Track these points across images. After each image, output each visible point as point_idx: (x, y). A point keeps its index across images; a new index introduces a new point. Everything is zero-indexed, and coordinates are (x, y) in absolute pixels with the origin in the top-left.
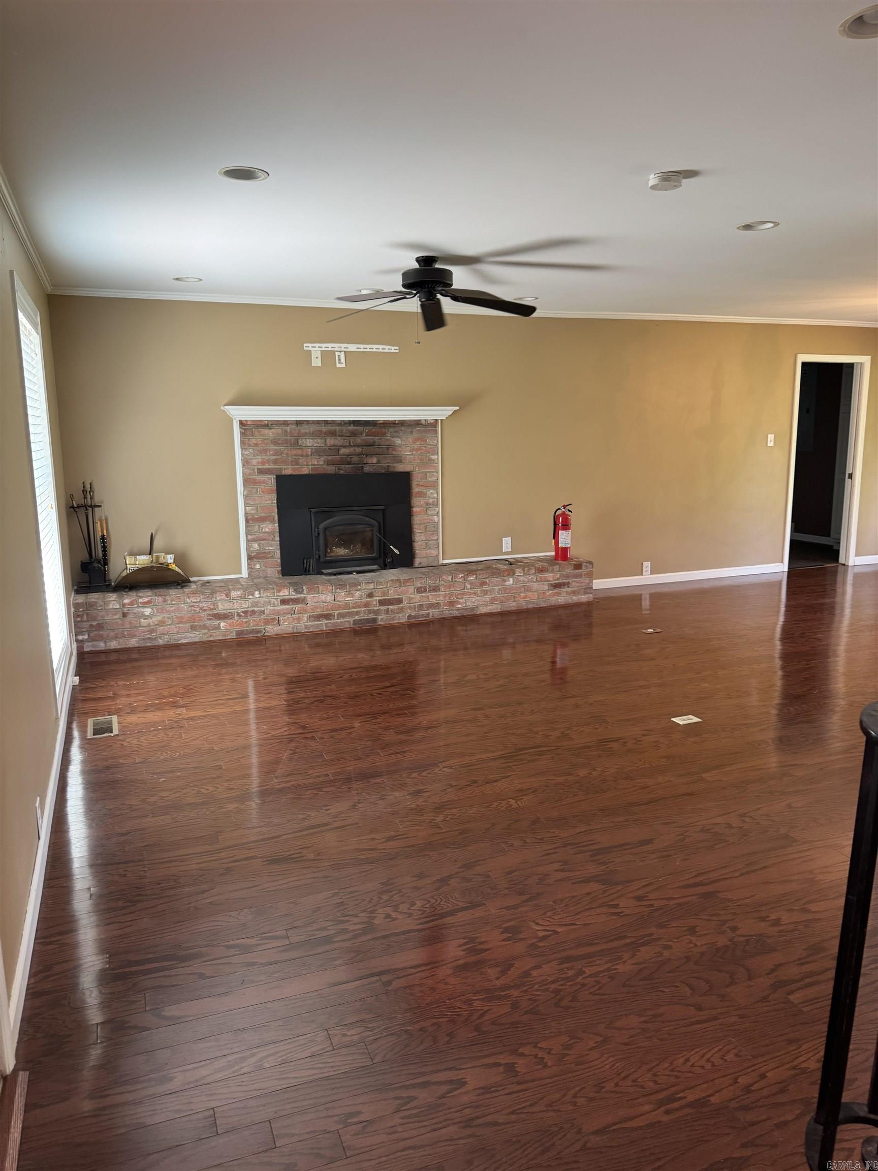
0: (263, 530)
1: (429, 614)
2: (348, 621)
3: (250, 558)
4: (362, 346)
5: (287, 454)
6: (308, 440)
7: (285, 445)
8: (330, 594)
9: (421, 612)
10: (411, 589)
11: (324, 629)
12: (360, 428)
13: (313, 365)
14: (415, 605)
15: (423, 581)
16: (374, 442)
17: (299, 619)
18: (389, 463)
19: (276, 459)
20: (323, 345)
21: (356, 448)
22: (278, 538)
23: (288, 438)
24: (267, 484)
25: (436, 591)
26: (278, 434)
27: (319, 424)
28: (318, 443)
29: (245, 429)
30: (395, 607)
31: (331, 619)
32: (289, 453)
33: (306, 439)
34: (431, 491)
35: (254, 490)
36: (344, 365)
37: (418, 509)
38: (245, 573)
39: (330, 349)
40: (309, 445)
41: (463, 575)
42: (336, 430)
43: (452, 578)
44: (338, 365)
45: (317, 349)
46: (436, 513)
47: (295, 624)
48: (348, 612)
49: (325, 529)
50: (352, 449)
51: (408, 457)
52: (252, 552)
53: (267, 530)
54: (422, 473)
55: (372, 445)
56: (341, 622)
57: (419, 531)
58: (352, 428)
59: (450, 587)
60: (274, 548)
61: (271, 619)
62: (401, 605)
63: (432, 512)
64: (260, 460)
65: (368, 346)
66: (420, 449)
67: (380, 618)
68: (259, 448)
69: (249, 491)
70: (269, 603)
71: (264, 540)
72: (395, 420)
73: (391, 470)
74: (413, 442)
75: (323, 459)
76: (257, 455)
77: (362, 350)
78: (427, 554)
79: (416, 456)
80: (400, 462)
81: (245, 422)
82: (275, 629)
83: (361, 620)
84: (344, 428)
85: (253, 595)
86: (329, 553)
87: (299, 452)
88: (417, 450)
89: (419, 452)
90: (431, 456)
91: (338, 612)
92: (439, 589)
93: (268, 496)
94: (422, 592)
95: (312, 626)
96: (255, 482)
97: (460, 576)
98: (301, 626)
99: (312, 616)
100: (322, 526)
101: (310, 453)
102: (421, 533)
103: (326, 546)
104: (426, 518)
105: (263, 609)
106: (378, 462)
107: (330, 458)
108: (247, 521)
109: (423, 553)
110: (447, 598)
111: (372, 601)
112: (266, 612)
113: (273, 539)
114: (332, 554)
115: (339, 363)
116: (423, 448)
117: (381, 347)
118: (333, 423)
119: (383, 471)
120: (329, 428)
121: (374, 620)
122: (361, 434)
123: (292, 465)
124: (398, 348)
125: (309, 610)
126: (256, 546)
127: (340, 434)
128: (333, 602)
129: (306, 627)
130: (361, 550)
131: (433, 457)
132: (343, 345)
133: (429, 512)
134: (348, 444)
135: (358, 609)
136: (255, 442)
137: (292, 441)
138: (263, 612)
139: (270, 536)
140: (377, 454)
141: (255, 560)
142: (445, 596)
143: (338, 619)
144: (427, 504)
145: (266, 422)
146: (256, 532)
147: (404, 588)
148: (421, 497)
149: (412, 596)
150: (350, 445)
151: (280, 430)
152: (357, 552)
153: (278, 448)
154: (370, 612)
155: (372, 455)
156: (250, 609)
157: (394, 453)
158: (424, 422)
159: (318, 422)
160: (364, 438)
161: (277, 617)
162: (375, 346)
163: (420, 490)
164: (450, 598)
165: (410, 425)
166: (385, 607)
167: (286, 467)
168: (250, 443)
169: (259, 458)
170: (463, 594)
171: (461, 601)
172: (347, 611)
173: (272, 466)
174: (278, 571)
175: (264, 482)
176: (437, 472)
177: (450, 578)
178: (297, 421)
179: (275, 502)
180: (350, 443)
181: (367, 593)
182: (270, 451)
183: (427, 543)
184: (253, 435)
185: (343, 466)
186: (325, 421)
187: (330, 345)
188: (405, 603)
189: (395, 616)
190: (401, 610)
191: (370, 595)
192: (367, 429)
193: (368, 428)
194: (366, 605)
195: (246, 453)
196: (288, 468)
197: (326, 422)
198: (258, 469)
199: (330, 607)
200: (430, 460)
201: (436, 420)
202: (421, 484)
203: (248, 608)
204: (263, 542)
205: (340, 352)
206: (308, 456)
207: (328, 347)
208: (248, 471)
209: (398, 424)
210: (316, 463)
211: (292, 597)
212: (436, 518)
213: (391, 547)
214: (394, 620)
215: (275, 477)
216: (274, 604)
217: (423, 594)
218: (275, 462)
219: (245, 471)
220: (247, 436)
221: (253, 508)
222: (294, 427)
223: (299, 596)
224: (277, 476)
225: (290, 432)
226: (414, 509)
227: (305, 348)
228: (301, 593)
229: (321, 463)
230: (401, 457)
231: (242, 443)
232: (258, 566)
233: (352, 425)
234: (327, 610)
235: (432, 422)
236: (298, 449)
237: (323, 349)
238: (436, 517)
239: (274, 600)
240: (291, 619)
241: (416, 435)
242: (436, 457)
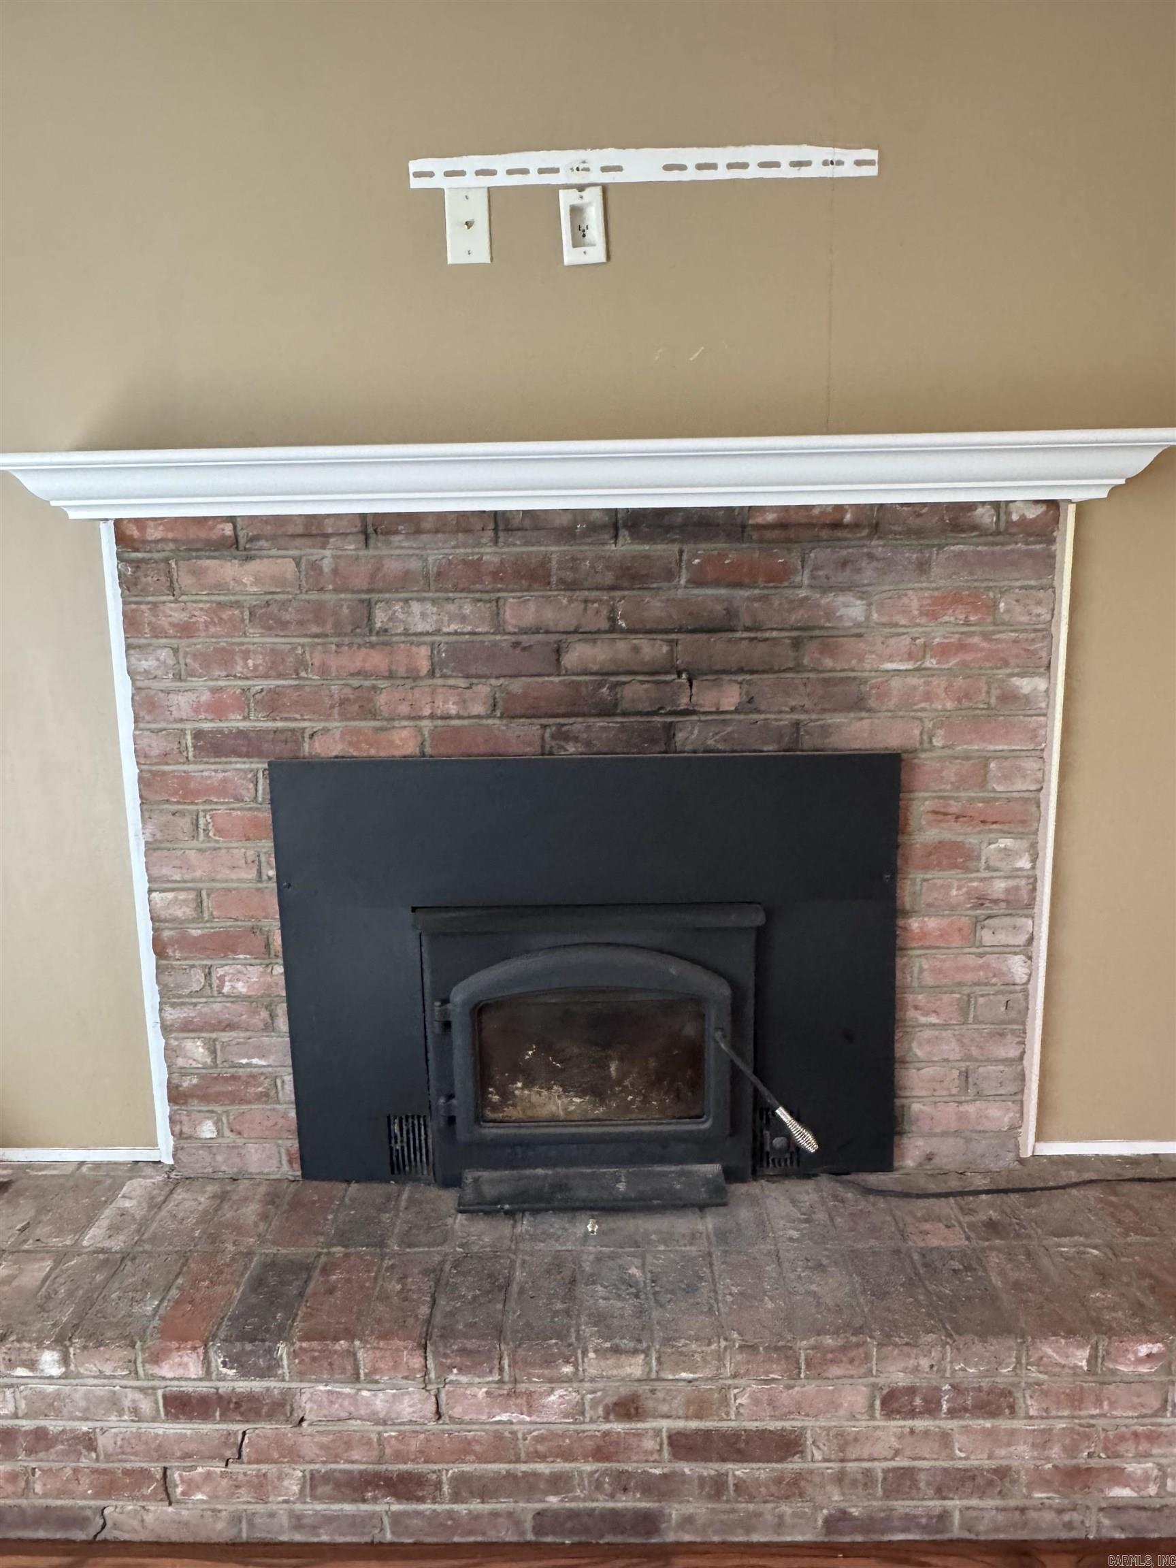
0: (226, 990)
1: (944, 1516)
2: (510, 1514)
3: (176, 1096)
4: (690, 156)
5: (324, 671)
6: (416, 607)
7: (315, 629)
8: (413, 1388)
9: (902, 1506)
10: (855, 1396)
11: (389, 1537)
12: (663, 550)
13: (450, 260)
14: (867, 1473)
15: (925, 1363)
16: (731, 613)
17: (260, 1487)
18: (803, 710)
19: (276, 693)
20: (500, 161)
21: (642, 642)
22: (283, 1024)
23: (326, 597)
24: (239, 799)
25: (993, 1415)
26: (280, 581)
27: (467, 531)
28: (463, 619)
29: (137, 564)
30: (761, 1471)
31: (421, 1500)
32: (334, 662)
33: (406, 601)
34: (1004, 843)
35: (185, 823)
36: (596, 254)
37: (932, 923)
38: (164, 1151)
39: (533, 179)
40: (420, 627)
41: (1156, 1348)
42: (545, 561)
43: (1092, 1360)
44: (571, 256)
45: (470, 180)
46: (1021, 939)
47: (244, 1502)
48: (510, 1475)
49: (479, 1010)
50: (621, 649)
51: (896, 683)
52: (184, 1072)
53: (241, 988)
54: (967, 757)
55: (722, 626)
56: (475, 1517)
57: (933, 1019)
58: (625, 547)
59: (1076, 1399)
60: (271, 1060)
61: (126, 1472)
62: (794, 1465)
63: (1003, 938)
64: (206, 697)
65: (722, 155)
66: (962, 647)
67: (675, 1511)
68: (200, 643)
69: (164, 828)
70: (114, 1403)
71: (230, 1026)
72: (839, 508)
73: (808, 742)
74: (923, 613)
75: (483, 689)
76: (192, 674)
77: (691, 175)
78: (962, 1117)
79: (939, 684)
80: (858, 704)
81: (135, 533)
82: (149, 1518)
83: (573, 1514)
84: (586, 550)
85: (32, 1365)
86: (495, 1107)
87: (377, 660)
88: (944, 651)
89: (953, 662)
90: (1016, 681)
91: (455, 1469)
92: (1012, 1408)
93: (242, 851)
94: (912, 1414)
95: (328, 1520)
96: (187, 791)
97: (1144, 1350)
98: (272, 1515)
99: (327, 1478)
100: (459, 995)
101: (424, 666)
102: (944, 1026)
103: (483, 1076)
104: (971, 961)
105: (84, 1427)
106: (749, 704)
107: (516, 686)
108: (159, 948)
109: (947, 1115)
110: (1055, 1452)
111: (639, 1435)
112: (102, 1441)
113: (269, 1027)
114: (510, 1112)
115: (576, 244)
116: (976, 640)
117: (785, 153)
118: (537, 528)
119: (770, 748)
120: (515, 548)
121: (648, 1522)
122: (670, 575)
123: (344, 716)
124: (872, 155)
125: (308, 1447)
126: (196, 1051)
127: (569, 575)
128: (432, 1425)
129: (298, 1521)
130: (646, 1100)
131: (1026, 685)
132: (597, 158)
133: (987, 937)
134: (605, 625)
135: (560, 1466)
136: (179, 616)
137: (345, 611)
138: (88, 1441)
139: (255, 1012)
140: (741, 671)
141: (195, 1105)
142: (1043, 1440)
143: (456, 1498)
144: (981, 900)
145: (228, 529)
146: (198, 993)
147: (811, 1387)
148: (954, 866)
149: (853, 1428)
150: (614, 628)
151: (290, 566)
152: (626, 1108)
153: (279, 642)
154: (623, 1483)
155: (720, 673)
156: (27, 1424)
157: (828, 663)
158: (986, 517)
159: (462, 524)
160: (680, 593)
161: (156, 1469)
162: (753, 154)
163: (948, 836)
164: (1072, 1451)
165: (919, 533)
166: (709, 1469)
167: (319, 726)
168: (163, 622)
169: (201, 689)
170: (1153, 1437)
171: (1132, 1467)
172: (502, 1467)
173: (260, 723)
174: (288, 1153)
175: (222, 788)
176: (1041, 756)
177: (1081, 1357)
178: (363, 517)
179: (272, 873)
180: (612, 620)
181: (610, 1400)
182: (246, 655)
183: (965, 1075)
184: (171, 588)
185: (577, 725)
186: (495, 514)
187: (534, 160)
188: (817, 1459)
189: (759, 1515)
190: (793, 1487)
191: (628, 1408)
192: (698, 553)
193: (704, 547)
194: (603, 1450)
195: (145, 665)
196: (326, 730)
197: (500, 523)
198: (198, 735)
199: (415, 1444)
200: (1009, 698)
201: (1053, 504)
202: (954, 807)
203: (15, 1416)
204: (225, 1036)
205: (581, 188)
206: (416, 678)
207: (525, 172)
208: (157, 745)
209: (856, 526)
210: (453, 709)
211: (224, 1387)
212: (1017, 967)
213: (781, 1112)
214: (749, 1530)
215: (266, 766)
216: (135, 1411)
217: (920, 1424)
218: (272, 703)
219: (144, 742)
220: (144, 592)
221: (182, 896)
222: (351, 547)
223: (255, 1385)
224: (270, 764)
225: (335, 571)
226: (914, 924)
227: (415, 183)
228: (268, 1372)
229: (478, 709)
230: (864, 681)
231: (131, 623)
232: (207, 1130)
233: (624, 533)
234: (399, 1457)
235: (1032, 513)
236: (372, 646)
237: (501, 180)
238: (1019, 959)
239: (138, 1396)
240: (224, 1482)
241: (941, 578)
242: (1041, 684)
